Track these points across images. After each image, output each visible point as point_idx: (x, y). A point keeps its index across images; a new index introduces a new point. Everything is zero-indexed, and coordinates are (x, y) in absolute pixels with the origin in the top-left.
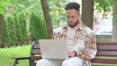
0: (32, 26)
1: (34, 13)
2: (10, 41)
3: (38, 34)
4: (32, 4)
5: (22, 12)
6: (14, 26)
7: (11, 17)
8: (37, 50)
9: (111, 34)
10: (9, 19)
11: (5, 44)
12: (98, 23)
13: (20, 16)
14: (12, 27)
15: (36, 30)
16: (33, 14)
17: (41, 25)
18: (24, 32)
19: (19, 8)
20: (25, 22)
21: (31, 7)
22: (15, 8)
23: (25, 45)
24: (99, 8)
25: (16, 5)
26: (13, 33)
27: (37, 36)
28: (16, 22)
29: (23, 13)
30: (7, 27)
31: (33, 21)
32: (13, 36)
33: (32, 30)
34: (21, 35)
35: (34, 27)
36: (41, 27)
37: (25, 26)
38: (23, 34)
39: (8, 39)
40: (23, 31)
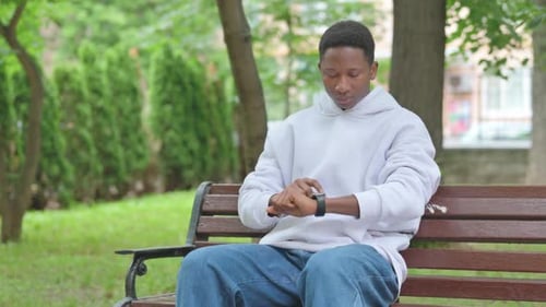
0: (168, 108)
1: (177, 52)
2: (71, 176)
3: (195, 145)
4: (165, 12)
5: (121, 46)
6: (86, 109)
7: (75, 71)
8: (215, 216)
9: (526, 144)
10: (64, 78)
11: (46, 194)
12: (464, 95)
13: (110, 63)
14: (79, 113)
15: (185, 127)
16: (168, 53)
17: (208, 105)
18: (133, 137)
19: (104, 24)
20: (134, 92)
21: (163, 24)
22: (83, 27)
23: (140, 194)
24: (470, 28)
25: (90, 12)
26: (83, 143)
27: (191, 153)
28: (97, 92)
29: (126, 52)
30: (55, 116)
31: (170, 86)
32: (83, 155)
33: (168, 128)
34: (120, 152)
35: (175, 114)
36: (205, 112)
37: (137, 110)
38: (126, 146)
39: (63, 170)
40: (125, 134)
